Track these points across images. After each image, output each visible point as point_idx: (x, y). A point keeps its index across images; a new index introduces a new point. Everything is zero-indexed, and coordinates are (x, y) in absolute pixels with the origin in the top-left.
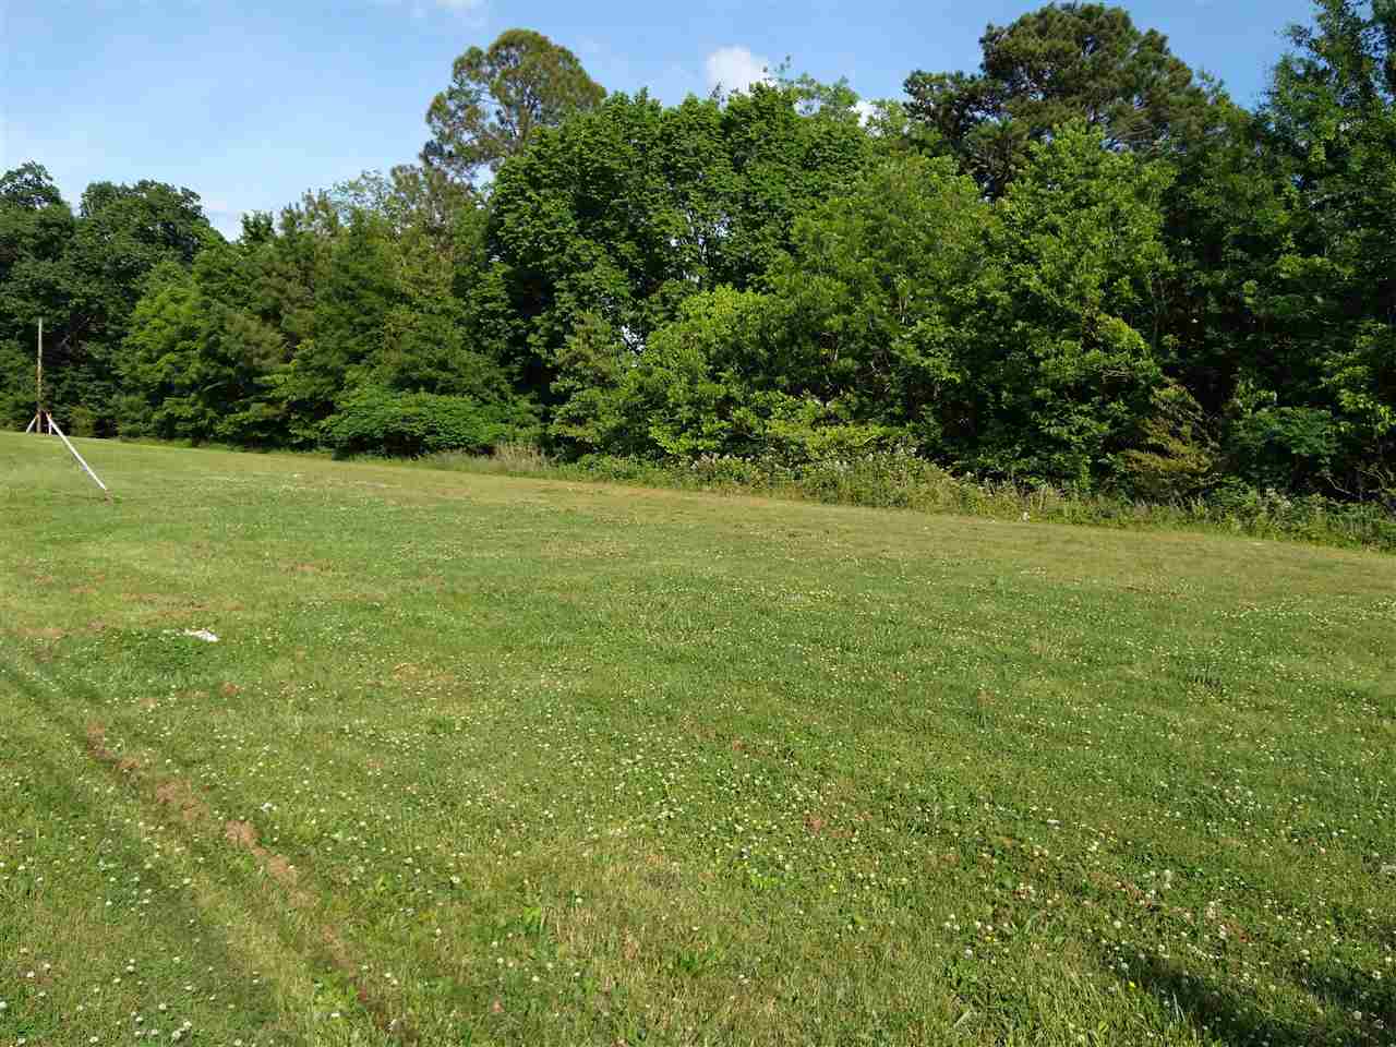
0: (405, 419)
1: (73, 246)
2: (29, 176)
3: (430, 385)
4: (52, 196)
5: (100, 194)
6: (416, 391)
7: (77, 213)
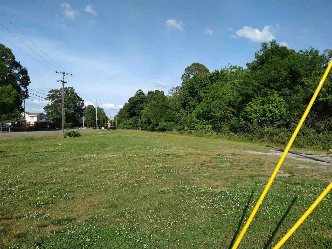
0: (164, 126)
1: (145, 101)
2: (140, 91)
3: (169, 121)
4: (143, 94)
5: (150, 93)
6: (167, 122)
7: (147, 96)
